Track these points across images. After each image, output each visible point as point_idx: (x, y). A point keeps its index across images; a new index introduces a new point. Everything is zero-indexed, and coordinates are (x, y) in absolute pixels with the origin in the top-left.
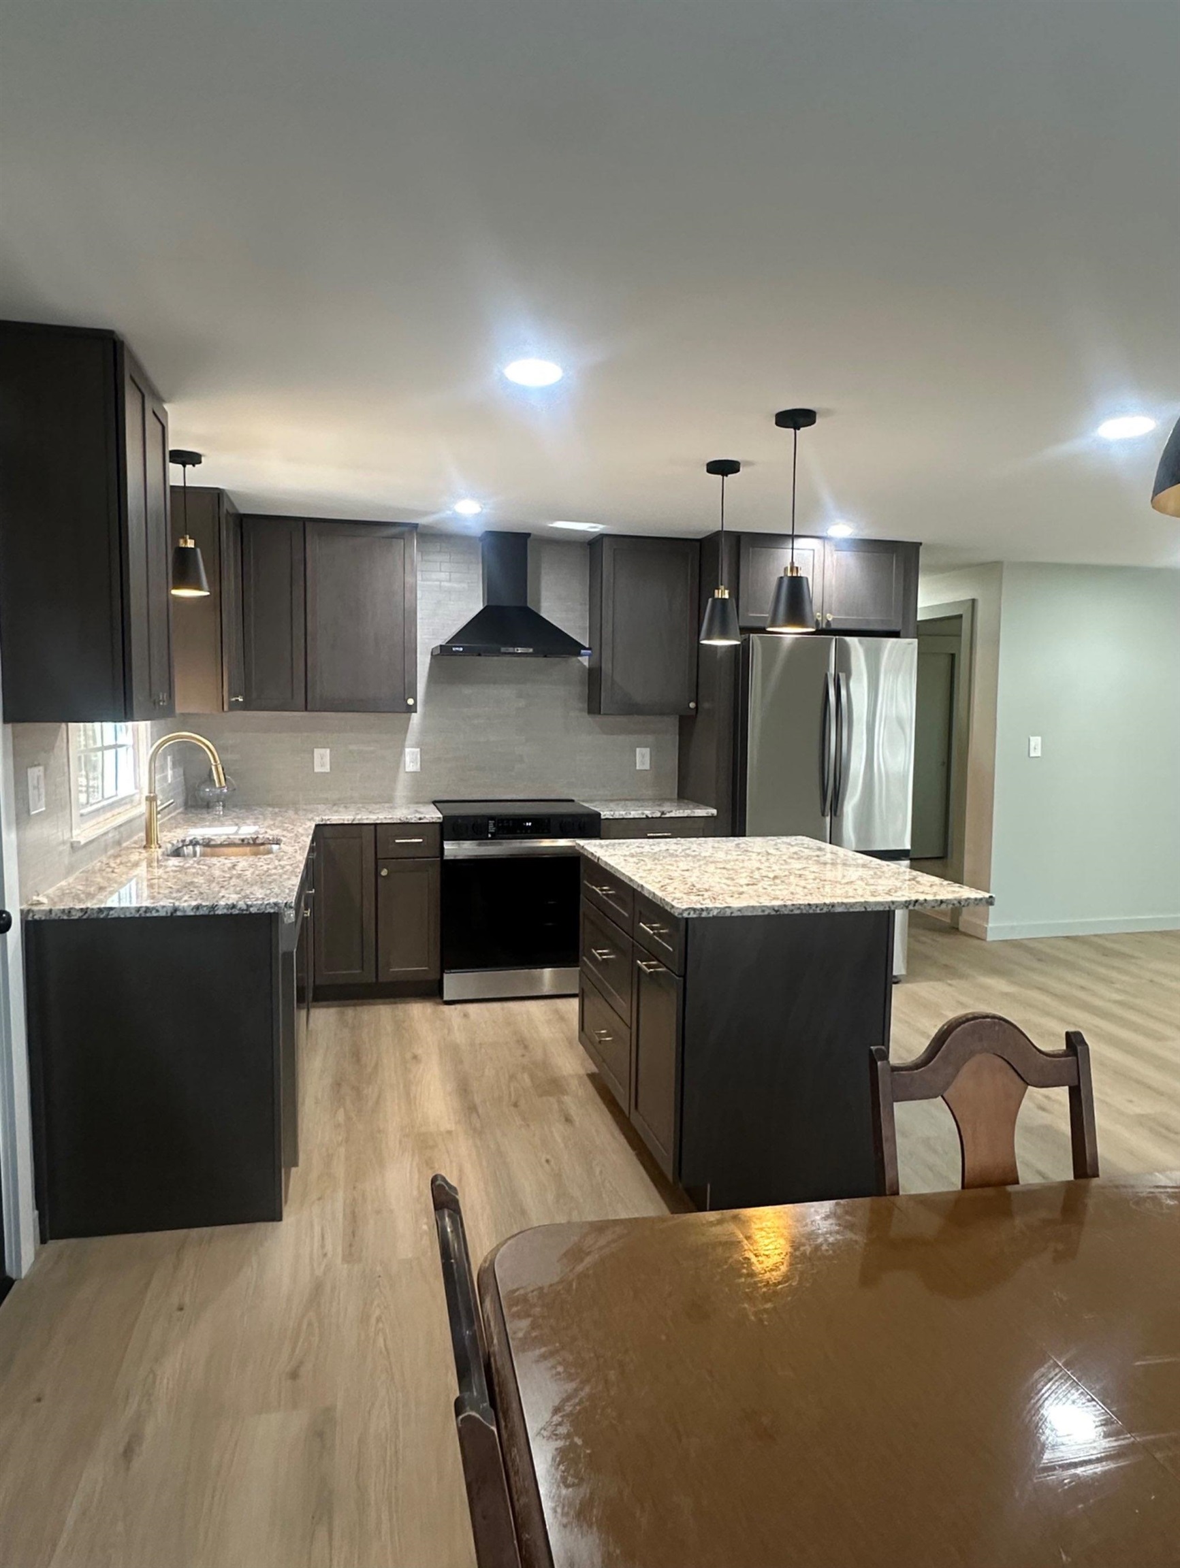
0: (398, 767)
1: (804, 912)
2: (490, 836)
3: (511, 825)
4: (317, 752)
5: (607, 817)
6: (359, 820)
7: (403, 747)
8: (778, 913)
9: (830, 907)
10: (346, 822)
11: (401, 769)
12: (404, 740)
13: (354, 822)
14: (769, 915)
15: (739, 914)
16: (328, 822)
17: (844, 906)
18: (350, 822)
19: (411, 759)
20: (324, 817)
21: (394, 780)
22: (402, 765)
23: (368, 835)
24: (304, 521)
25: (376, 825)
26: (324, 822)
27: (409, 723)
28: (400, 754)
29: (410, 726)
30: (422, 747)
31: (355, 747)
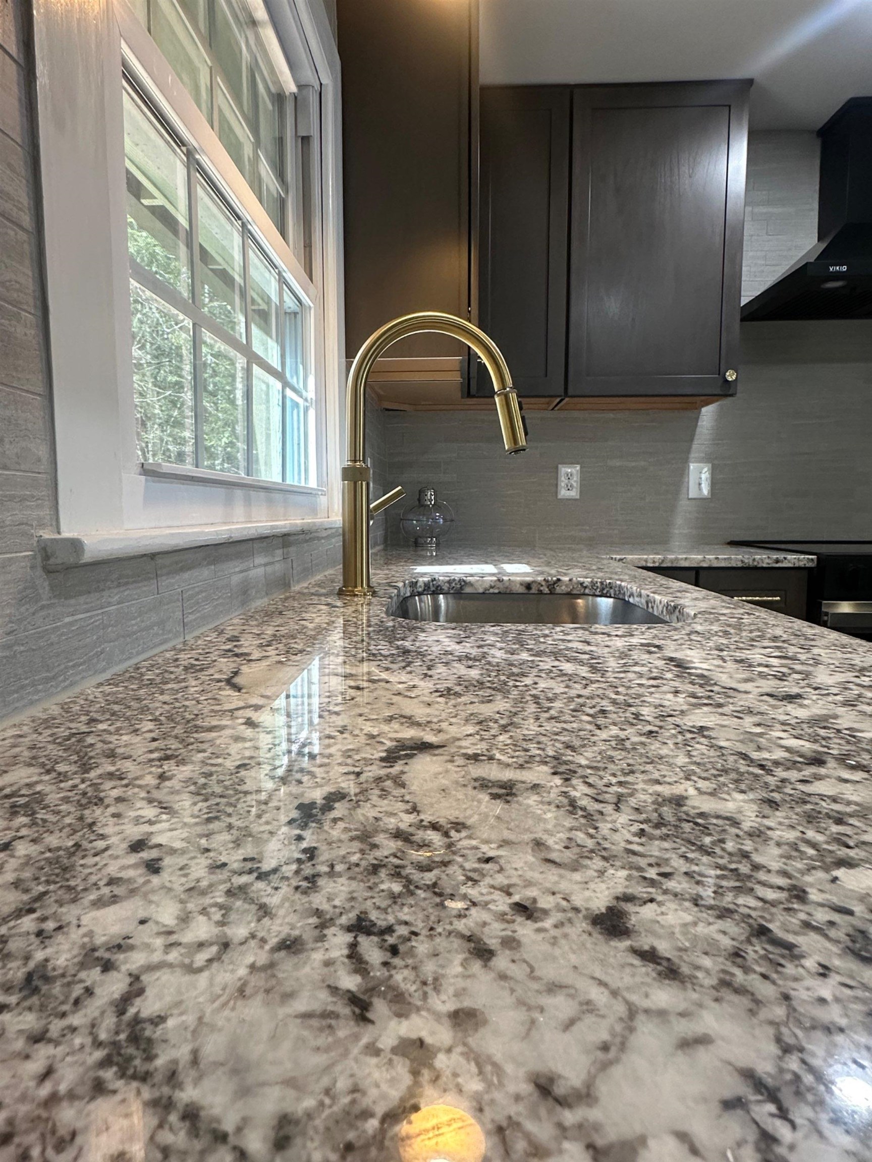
0: (678, 491)
4: (565, 470)
7: (686, 461)
11: (683, 496)
12: (688, 451)
19: (698, 480)
21: (672, 511)
22: (684, 490)
27: (696, 425)
28: (682, 472)
29: (698, 430)
30: (716, 462)
31: (617, 463)
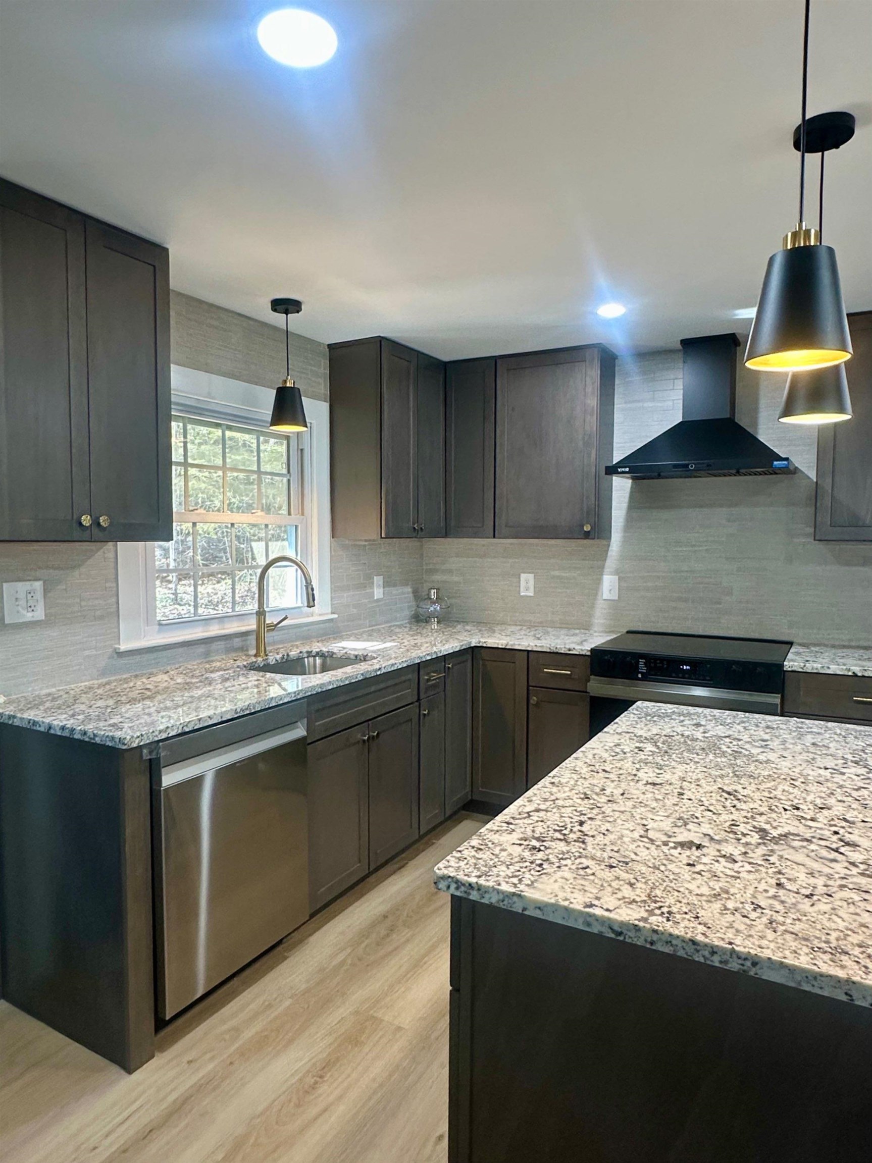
0: (596, 595)
1: (681, 953)
2: (640, 676)
3: (665, 666)
4: (523, 577)
5: (794, 669)
6: (512, 645)
7: (602, 575)
8: (621, 938)
9: (748, 964)
10: (500, 647)
11: (599, 597)
12: (603, 567)
13: (508, 647)
14: (600, 935)
15: (537, 914)
16: (485, 645)
17: (784, 972)
18: (504, 647)
19: (609, 585)
20: (481, 640)
21: (592, 607)
22: (600, 594)
23: (521, 663)
24: (495, 359)
25: (528, 651)
26: (481, 645)
27: (608, 550)
28: (599, 581)
29: (609, 553)
30: (621, 575)
31: (557, 573)
